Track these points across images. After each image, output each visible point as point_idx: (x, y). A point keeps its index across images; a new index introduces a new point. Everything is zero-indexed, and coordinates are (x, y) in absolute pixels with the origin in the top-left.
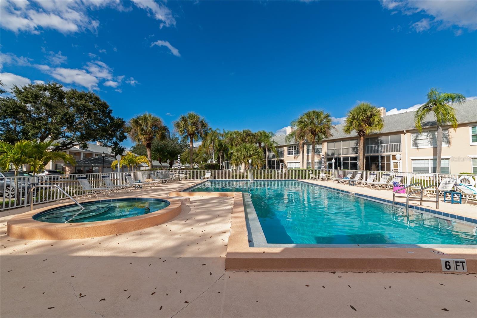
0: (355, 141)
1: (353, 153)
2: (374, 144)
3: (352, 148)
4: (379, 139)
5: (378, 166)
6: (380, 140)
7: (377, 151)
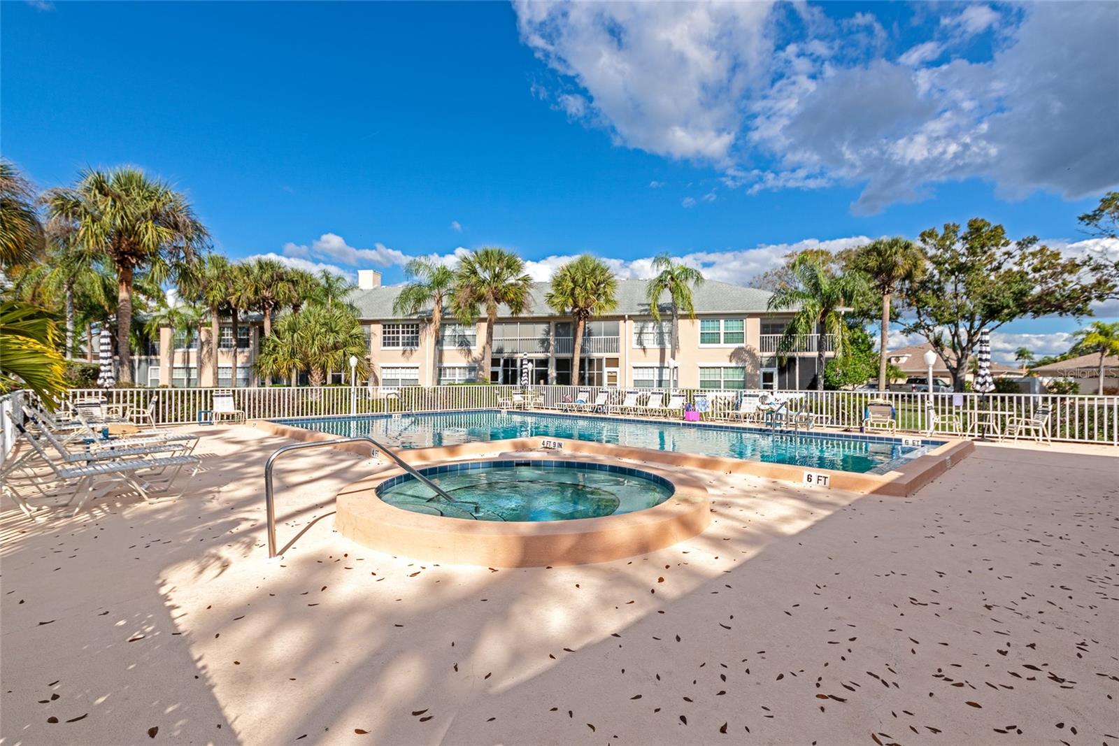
0: (544, 326)
1: (542, 351)
3: (540, 340)
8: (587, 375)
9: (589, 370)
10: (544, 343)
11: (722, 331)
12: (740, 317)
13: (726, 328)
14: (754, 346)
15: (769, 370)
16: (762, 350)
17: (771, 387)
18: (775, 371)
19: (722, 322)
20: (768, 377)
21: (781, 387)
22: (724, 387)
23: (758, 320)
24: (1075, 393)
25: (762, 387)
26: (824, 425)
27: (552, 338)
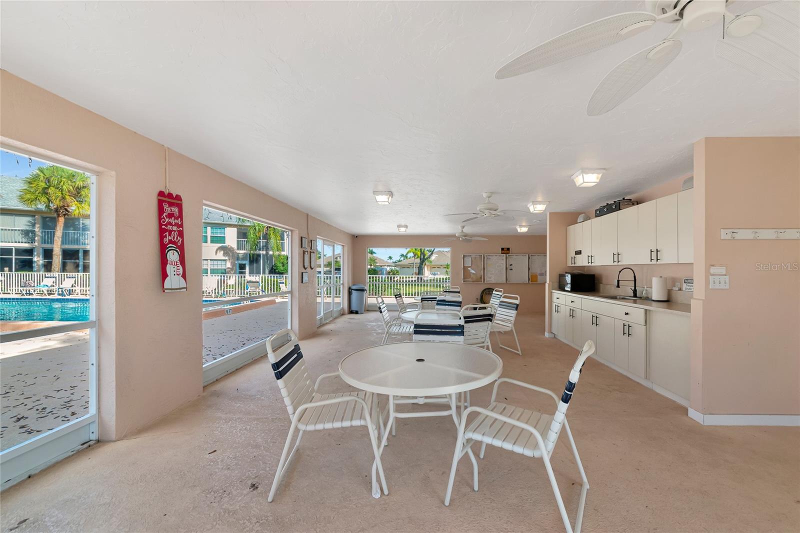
0: (30, 219)
1: (24, 241)
2: (72, 229)
3: (22, 230)
4: (81, 221)
5: (77, 266)
6: (83, 224)
7: (77, 241)
8: (81, 263)
9: (84, 259)
10: (28, 234)
11: (209, 235)
12: (223, 226)
13: (212, 233)
14: (233, 246)
15: (244, 262)
16: (239, 248)
17: (244, 273)
18: (247, 262)
19: (209, 229)
20: (242, 267)
21: (251, 273)
22: (211, 273)
23: (236, 229)
24: (398, 275)
25: (238, 273)
26: (231, 295)
27: (37, 229)
